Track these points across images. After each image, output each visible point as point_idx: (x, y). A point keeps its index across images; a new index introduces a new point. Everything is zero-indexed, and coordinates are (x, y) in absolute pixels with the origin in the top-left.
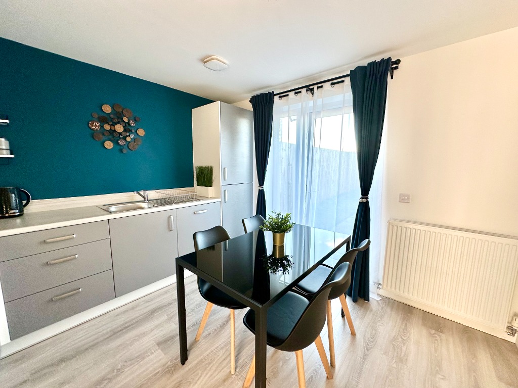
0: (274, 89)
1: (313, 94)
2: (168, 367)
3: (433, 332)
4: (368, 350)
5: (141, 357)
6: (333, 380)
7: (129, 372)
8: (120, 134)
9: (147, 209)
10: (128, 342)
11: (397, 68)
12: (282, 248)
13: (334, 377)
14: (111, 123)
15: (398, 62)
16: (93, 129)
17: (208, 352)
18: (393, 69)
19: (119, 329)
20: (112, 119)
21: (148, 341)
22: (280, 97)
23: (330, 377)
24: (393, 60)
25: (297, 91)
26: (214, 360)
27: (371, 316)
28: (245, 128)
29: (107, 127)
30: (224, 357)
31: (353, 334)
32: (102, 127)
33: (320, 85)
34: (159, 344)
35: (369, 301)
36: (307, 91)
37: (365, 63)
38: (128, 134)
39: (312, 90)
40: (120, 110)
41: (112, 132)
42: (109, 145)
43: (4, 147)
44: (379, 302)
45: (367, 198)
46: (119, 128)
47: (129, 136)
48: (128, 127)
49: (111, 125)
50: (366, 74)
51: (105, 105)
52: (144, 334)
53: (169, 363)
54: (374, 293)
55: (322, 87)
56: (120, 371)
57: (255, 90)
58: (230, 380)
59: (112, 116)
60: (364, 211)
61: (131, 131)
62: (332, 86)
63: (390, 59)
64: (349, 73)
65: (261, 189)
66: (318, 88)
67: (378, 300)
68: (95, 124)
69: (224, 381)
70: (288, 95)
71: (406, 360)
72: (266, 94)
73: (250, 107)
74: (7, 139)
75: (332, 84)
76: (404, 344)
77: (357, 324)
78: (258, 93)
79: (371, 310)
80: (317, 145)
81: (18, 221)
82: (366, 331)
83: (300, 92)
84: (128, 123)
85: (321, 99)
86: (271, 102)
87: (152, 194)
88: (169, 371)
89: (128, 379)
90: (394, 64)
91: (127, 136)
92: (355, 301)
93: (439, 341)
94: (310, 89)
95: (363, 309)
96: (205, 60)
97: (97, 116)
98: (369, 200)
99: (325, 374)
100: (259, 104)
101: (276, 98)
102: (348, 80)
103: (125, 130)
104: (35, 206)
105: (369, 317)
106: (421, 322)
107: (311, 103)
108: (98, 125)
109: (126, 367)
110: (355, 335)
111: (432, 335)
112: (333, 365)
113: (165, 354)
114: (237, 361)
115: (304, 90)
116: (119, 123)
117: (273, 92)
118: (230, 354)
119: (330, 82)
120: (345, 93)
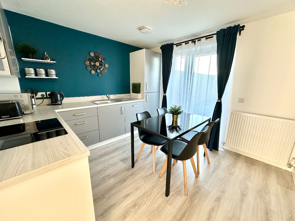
0: (174, 41)
1: (195, 44)
2: (126, 168)
3: (249, 165)
4: (215, 169)
5: (115, 164)
6: (198, 178)
7: (111, 169)
8: (98, 67)
9: (110, 103)
10: (108, 159)
11: (243, 30)
12: (176, 122)
13: (199, 177)
14: (94, 61)
15: (244, 26)
16: (86, 65)
17: (143, 165)
18: (240, 30)
19: (103, 154)
20: (94, 60)
21: (116, 159)
22: (177, 46)
23: (197, 177)
24: (241, 25)
25: (186, 42)
26: (146, 167)
27: (218, 157)
28: (157, 62)
29: (92, 63)
30: (150, 167)
31: (209, 163)
32: (90, 63)
33: (199, 39)
34: (121, 161)
35: (218, 151)
36: (192, 42)
37: (225, 27)
38: (101, 67)
39: (195, 42)
40: (97, 55)
41: (94, 66)
42: (93, 72)
43: (54, 74)
44: (224, 152)
45: (221, 100)
46: (97, 64)
47: (102, 68)
48: (101, 63)
49: (94, 63)
50: (225, 33)
51: (91, 53)
52: (114, 157)
53: (127, 167)
54: (221, 148)
55: (200, 40)
56: (108, 168)
57: (163, 42)
58: (153, 175)
59: (94, 58)
60: (219, 106)
61: (102, 65)
62: (206, 39)
63: (239, 25)
64: (216, 32)
65: (165, 95)
66: (198, 40)
67: (223, 151)
68: (87, 63)
69: (151, 174)
70: (181, 45)
71: (233, 174)
72: (170, 44)
73: (160, 51)
74: (55, 70)
75: (206, 38)
76: (233, 168)
77: (211, 160)
78: (165, 43)
79: (219, 155)
80: (196, 72)
81: (60, 106)
82: (215, 162)
83: (188, 43)
84: (101, 61)
85: (200, 47)
86: (172, 48)
87: (112, 97)
88: (127, 170)
89: (112, 171)
90: (241, 28)
91: (101, 68)
92: (211, 150)
93: (252, 168)
94: (194, 41)
95: (215, 154)
96: (140, 29)
97: (88, 58)
98: (222, 101)
99: (195, 176)
100: (165, 49)
101: (175, 46)
102: (215, 37)
103: (100, 65)
104: (66, 100)
105: (217, 157)
106: (244, 161)
107: (194, 49)
108: (88, 62)
109: (110, 167)
110: (210, 163)
111: (248, 166)
112: (198, 173)
113: (125, 164)
114: (156, 168)
115: (190, 42)
116: (97, 61)
117: (173, 43)
118: (153, 165)
119: (205, 38)
120: (213, 43)
